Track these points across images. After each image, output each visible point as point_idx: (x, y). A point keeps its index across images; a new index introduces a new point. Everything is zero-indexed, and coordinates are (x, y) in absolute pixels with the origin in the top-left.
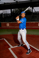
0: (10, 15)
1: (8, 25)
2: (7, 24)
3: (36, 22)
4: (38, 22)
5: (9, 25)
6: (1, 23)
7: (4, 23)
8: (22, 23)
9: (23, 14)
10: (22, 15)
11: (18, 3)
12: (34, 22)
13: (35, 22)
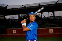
0: (18, 20)
1: (14, 32)
3: (46, 28)
4: (49, 28)
6: (7, 29)
7: (10, 29)
8: (30, 31)
9: (32, 16)
10: (31, 18)
11: (26, 8)
12: (44, 28)
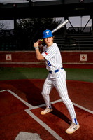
1: (8, 58)
2: (7, 56)
3: (74, 51)
4: (79, 51)
5: (10, 59)
11: (33, 5)
12: (69, 52)
13: (71, 52)
